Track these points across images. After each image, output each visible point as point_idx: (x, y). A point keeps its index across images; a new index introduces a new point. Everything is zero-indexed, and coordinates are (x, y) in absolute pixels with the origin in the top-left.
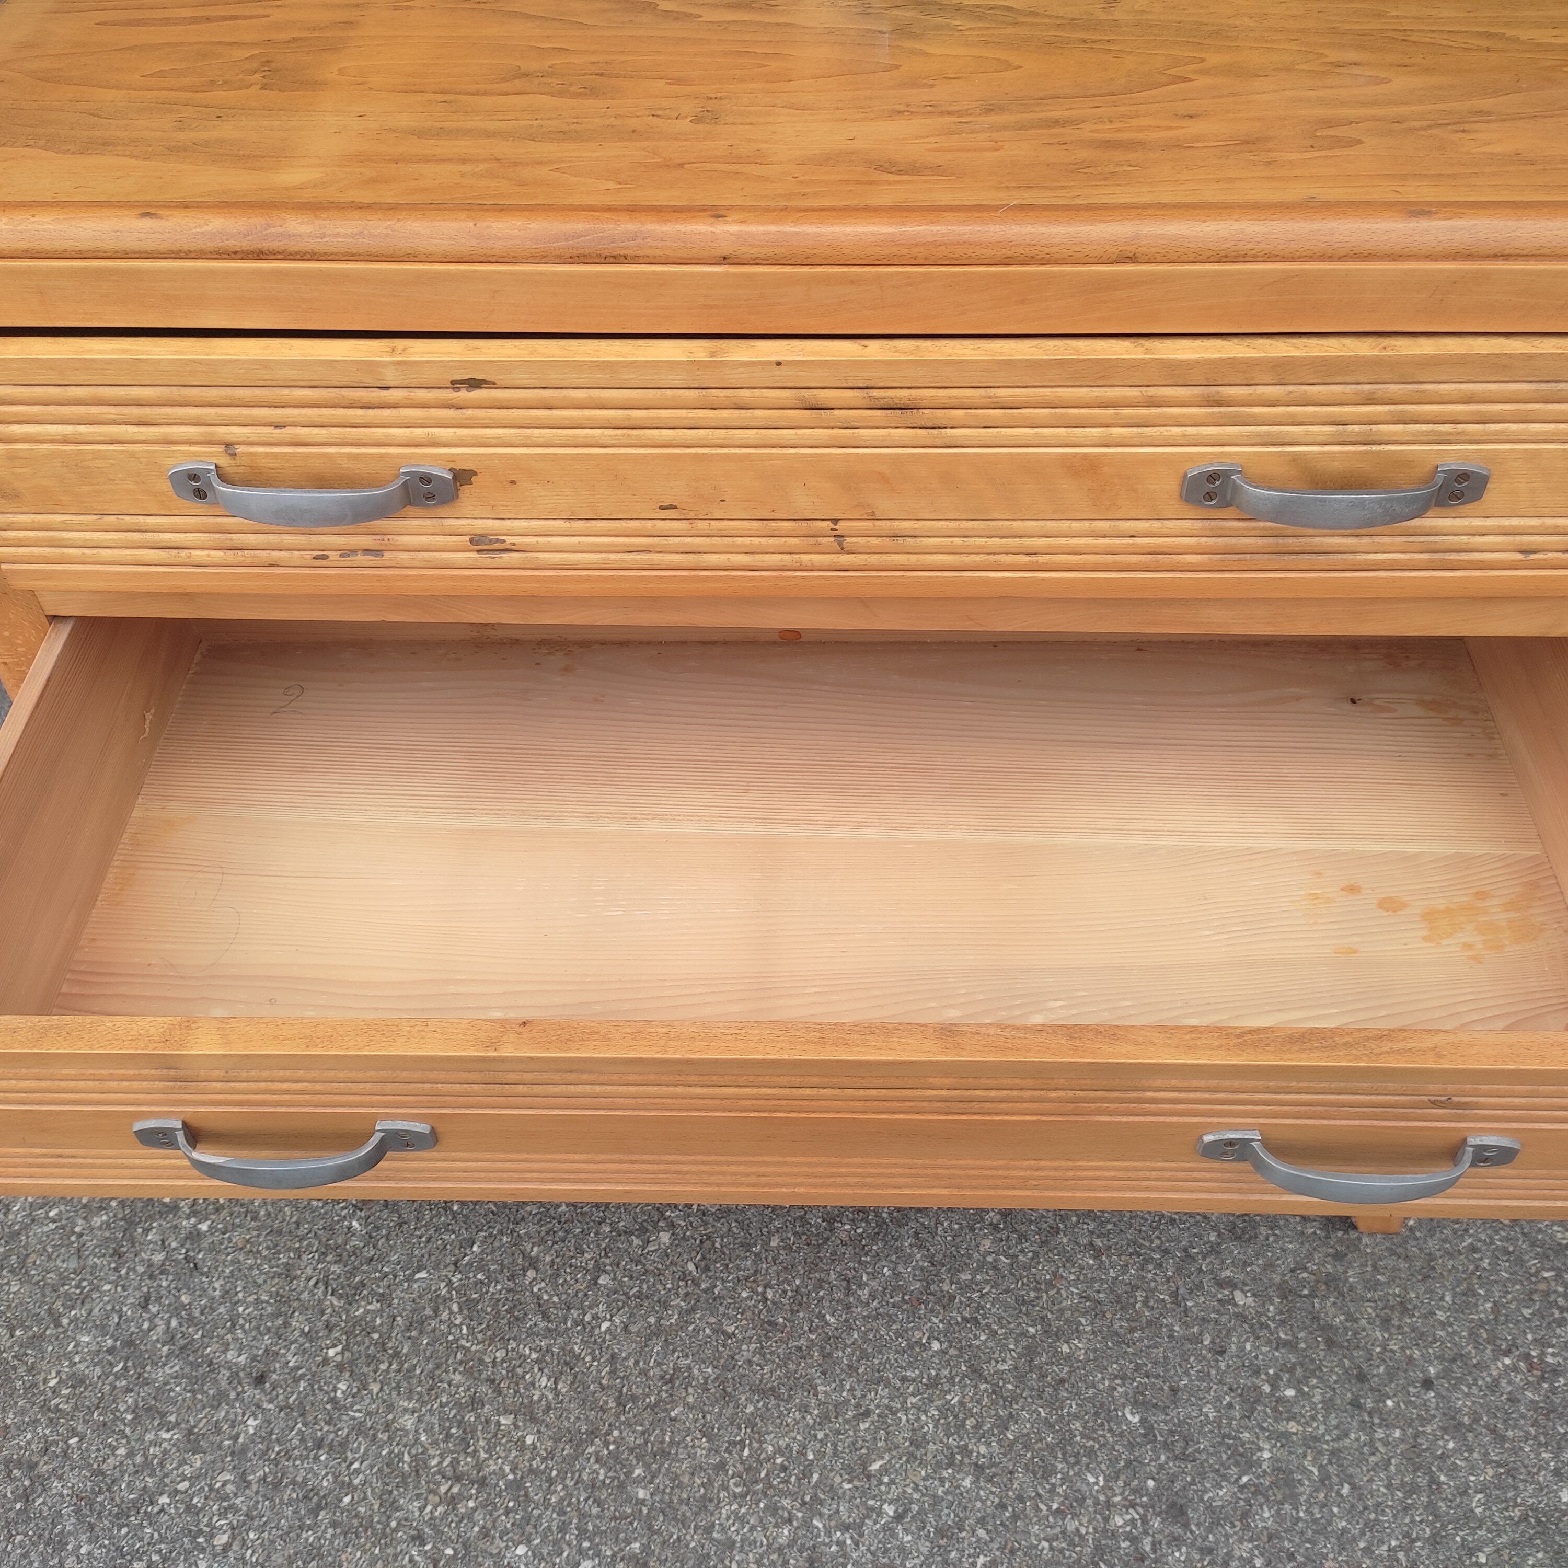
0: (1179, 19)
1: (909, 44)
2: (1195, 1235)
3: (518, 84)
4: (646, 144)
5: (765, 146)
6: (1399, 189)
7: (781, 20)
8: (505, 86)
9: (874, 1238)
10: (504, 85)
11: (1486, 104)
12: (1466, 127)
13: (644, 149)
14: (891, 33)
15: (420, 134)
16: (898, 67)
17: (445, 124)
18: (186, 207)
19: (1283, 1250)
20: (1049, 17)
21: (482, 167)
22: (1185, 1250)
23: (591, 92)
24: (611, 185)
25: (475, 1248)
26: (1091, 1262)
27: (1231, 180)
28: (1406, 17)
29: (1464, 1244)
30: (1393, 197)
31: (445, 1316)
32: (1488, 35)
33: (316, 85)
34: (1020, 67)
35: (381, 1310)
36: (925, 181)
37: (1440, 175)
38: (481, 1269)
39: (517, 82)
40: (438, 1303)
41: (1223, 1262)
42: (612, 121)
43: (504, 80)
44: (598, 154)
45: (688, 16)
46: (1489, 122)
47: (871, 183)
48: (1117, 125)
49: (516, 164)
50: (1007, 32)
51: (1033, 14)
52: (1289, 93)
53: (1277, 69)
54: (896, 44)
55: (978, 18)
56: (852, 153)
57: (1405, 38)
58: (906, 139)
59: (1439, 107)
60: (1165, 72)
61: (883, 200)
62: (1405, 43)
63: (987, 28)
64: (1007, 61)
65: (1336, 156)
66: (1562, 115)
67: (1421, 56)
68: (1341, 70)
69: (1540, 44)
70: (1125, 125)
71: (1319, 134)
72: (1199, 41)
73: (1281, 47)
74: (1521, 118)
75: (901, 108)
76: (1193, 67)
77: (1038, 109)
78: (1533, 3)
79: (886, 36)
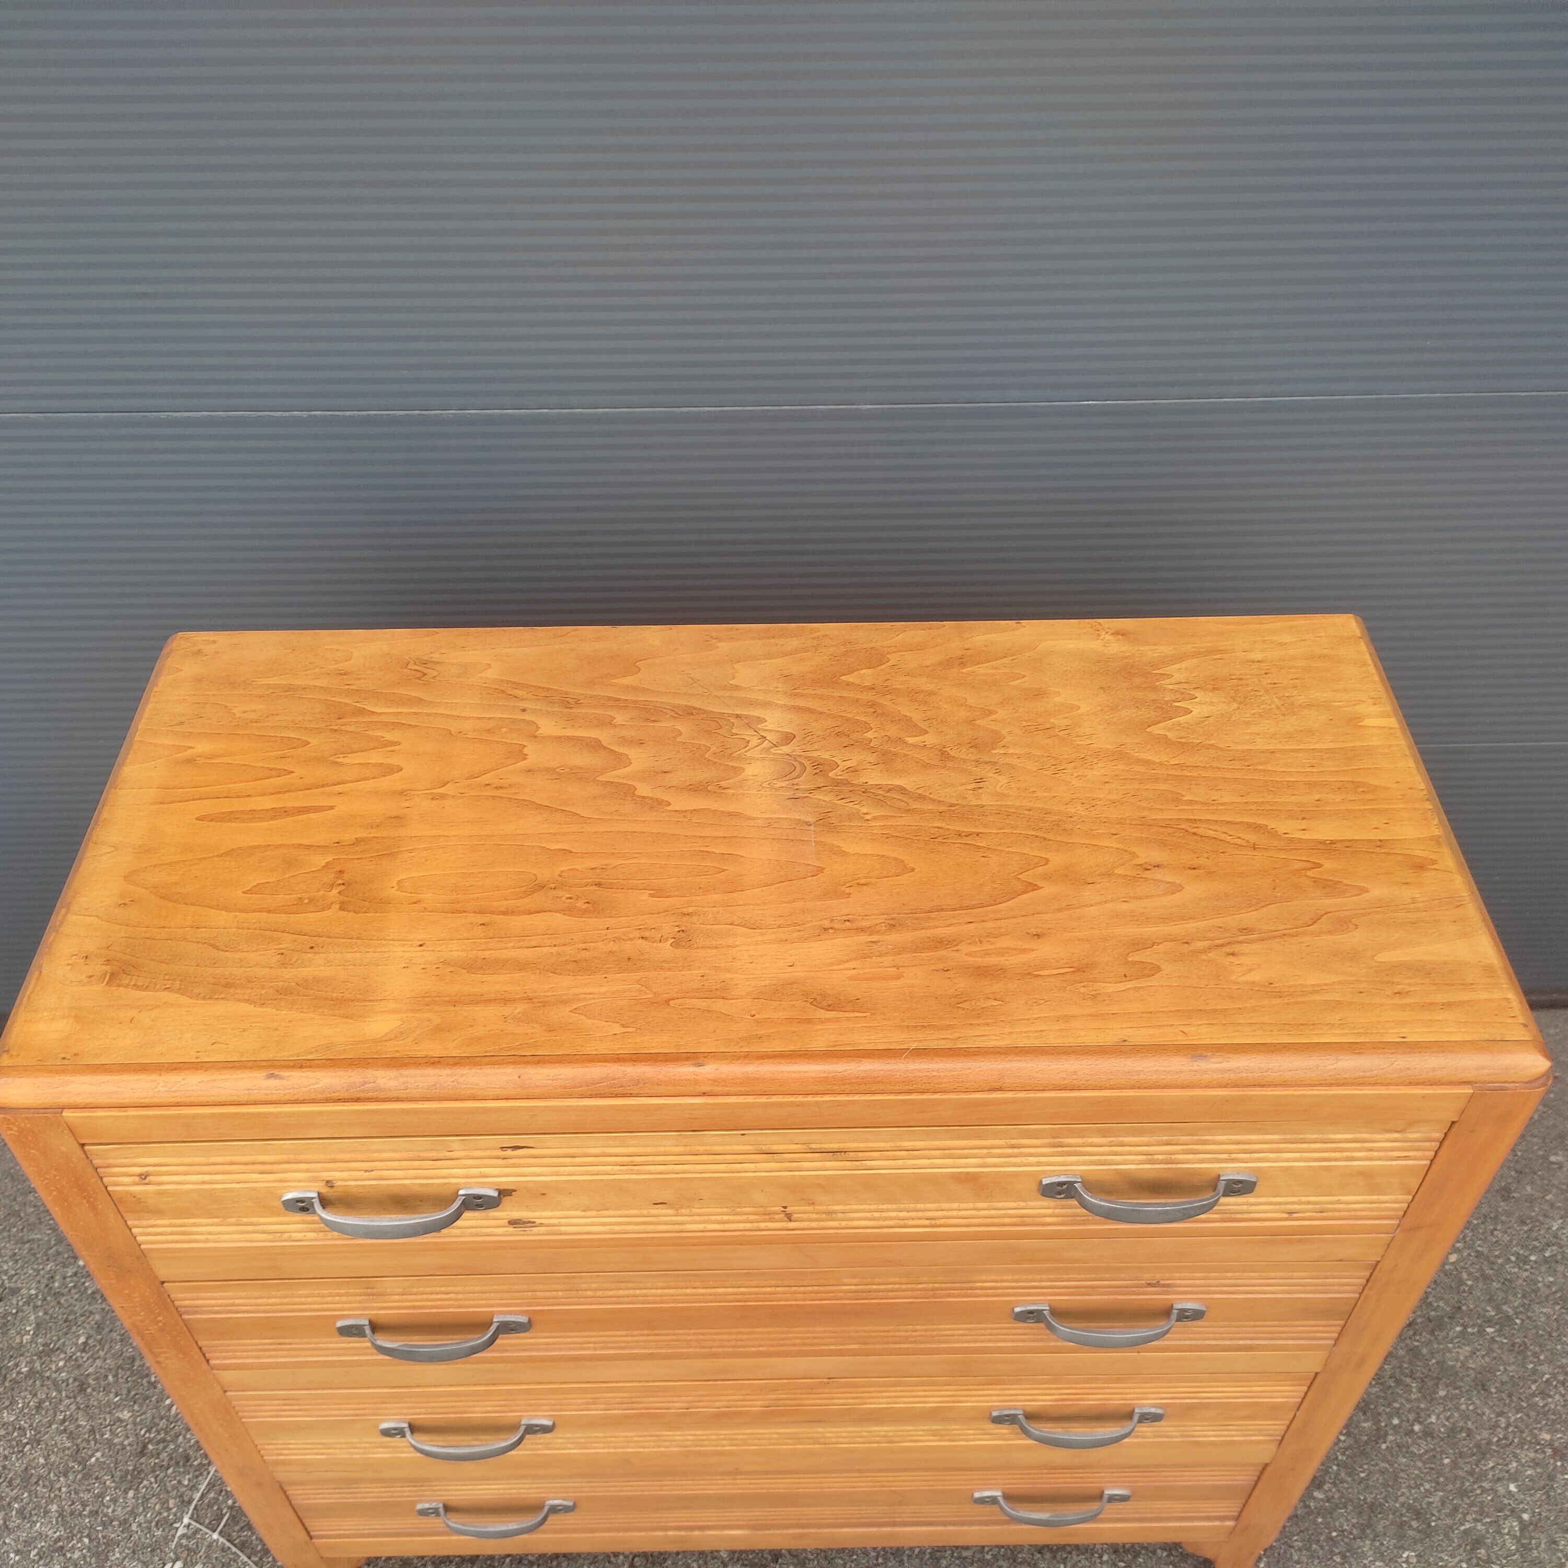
0: (1030, 805)
1: (830, 839)
3: (537, 899)
4: (639, 974)
5: (729, 976)
6: (1186, 1029)
7: (732, 808)
8: (527, 902)
10: (526, 900)
11: (1249, 918)
12: (1237, 948)
13: (638, 982)
14: (816, 824)
15: (471, 966)
16: (822, 870)
17: (487, 954)
18: (301, 1067)
20: (934, 801)
21: (519, 1008)
23: (594, 908)
24: (617, 1029)
27: (1067, 1018)
28: (1197, 802)
30: (1181, 1040)
32: (1257, 828)
33: (380, 904)
34: (913, 870)
36: (848, 1019)
37: (1215, 1011)
39: (535, 895)
42: (612, 946)
43: (526, 894)
44: (604, 989)
45: (660, 802)
46: (1251, 942)
47: (809, 1021)
48: (986, 946)
49: (544, 1004)
50: (902, 822)
51: (921, 798)
52: (1109, 906)
53: (1101, 875)
54: (819, 839)
55: (880, 802)
56: (793, 983)
57: (1195, 830)
58: (831, 964)
59: (1218, 922)
60: (1020, 876)
61: (818, 1044)
62: (1195, 837)
63: (887, 817)
64: (903, 861)
65: (1143, 988)
66: (1304, 934)
67: (1206, 855)
68: (1147, 874)
69: (1291, 840)
70: (991, 947)
71: (1130, 959)
72: (1044, 835)
73: (1104, 845)
74: (1275, 937)
75: (827, 924)
76: (1040, 870)
77: (927, 924)
78: (1290, 785)
79: (812, 828)
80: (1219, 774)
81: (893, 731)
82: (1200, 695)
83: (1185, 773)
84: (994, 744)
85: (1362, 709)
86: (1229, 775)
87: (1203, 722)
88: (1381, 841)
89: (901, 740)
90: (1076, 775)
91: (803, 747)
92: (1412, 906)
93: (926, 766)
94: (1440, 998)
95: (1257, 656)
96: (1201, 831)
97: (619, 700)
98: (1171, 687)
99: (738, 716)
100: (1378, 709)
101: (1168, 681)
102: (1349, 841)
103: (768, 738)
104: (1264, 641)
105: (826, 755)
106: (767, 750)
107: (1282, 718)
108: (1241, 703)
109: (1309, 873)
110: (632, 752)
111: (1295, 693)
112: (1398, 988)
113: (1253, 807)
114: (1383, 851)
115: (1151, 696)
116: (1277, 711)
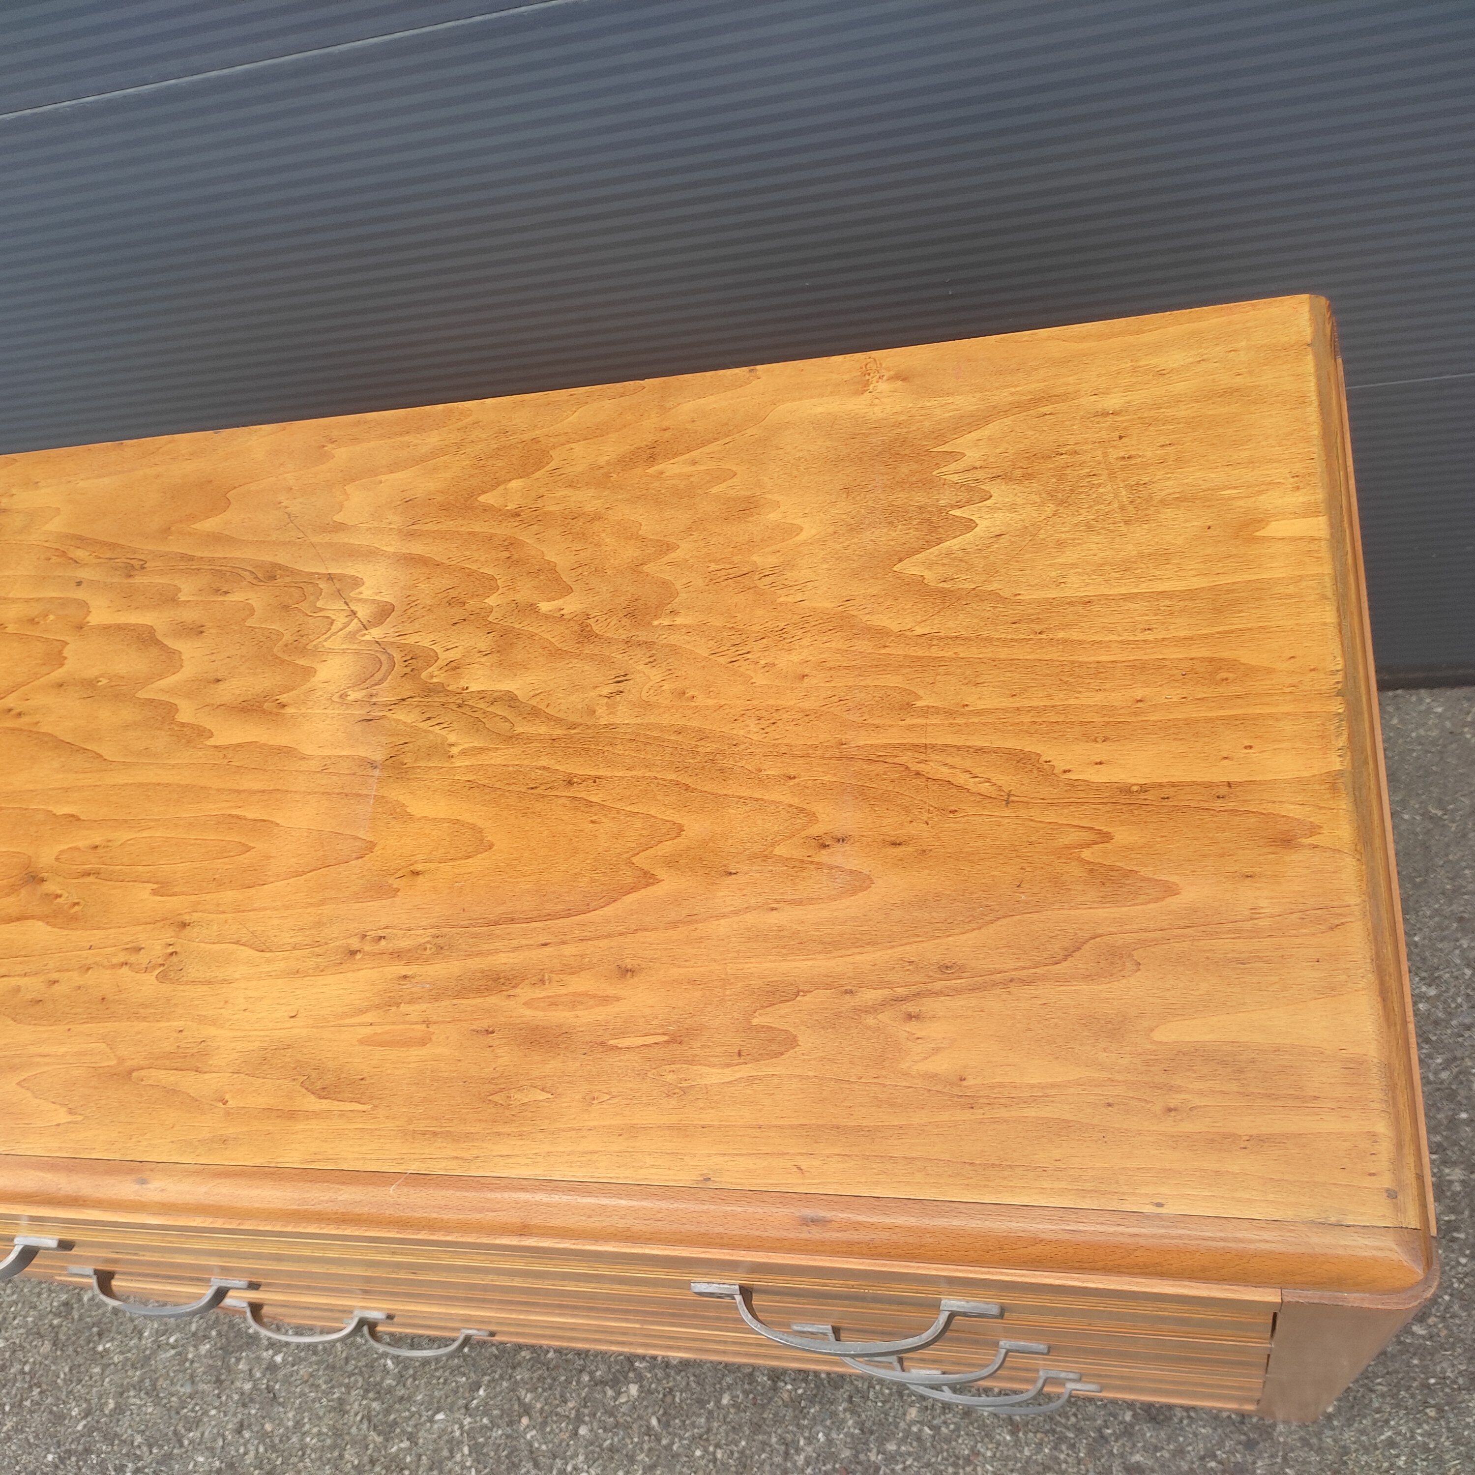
0: (681, 723)
1: (395, 793)
2: (1111, 1414)
3: (24, 898)
4: (109, 1026)
5: (213, 1031)
6: (805, 1163)
7: (285, 740)
8: (11, 903)
9: (812, 1401)
10: (11, 899)
11: (963, 945)
12: (929, 1005)
13: (104, 1039)
14: (383, 765)
16: (372, 847)
19: (1195, 1435)
20: (550, 718)
22: (1099, 1430)
23: (82, 912)
24: (62, 1116)
25: (481, 1392)
26: (1008, 1438)
27: (634, 1131)
28: (937, 711)
29: (1383, 1437)
31: (458, 1457)
32: (1022, 761)
34: (491, 847)
35: (410, 1449)
36: (342, 1114)
37: (860, 1129)
38: (486, 1413)
39: (22, 892)
40: (454, 1445)
41: (1134, 1445)
43: (13, 889)
44: (64, 1049)
45: (201, 733)
46: (956, 992)
47: (292, 1115)
48: (555, 990)
50: (497, 759)
51: (535, 713)
52: (750, 918)
53: (752, 857)
54: (382, 792)
55: (477, 724)
56: (288, 1047)
57: (921, 767)
58: (345, 1015)
59: (909, 951)
60: (634, 860)
61: (292, 1158)
62: (916, 781)
63: (479, 751)
64: (481, 831)
65: (759, 1078)
66: (1044, 978)
67: (925, 817)
68: (824, 857)
69: (1073, 785)
70: (563, 991)
71: (755, 1021)
72: (688, 781)
73: (773, 797)
74: (994, 984)
75: (355, 943)
76: (667, 847)
77: (486, 947)
78: (1100, 671)
79: (377, 773)
80: (988, 652)
81: (525, 592)
82: (999, 492)
83: (935, 652)
84: (659, 609)
85: (1271, 500)
86: (1004, 653)
87: (989, 546)
88: (1229, 785)
89: (532, 608)
90: (763, 662)
91: (400, 627)
92: (1248, 925)
93: (555, 654)
94: (1245, 1125)
95: (1113, 402)
96: (926, 769)
97: (192, 558)
98: (955, 478)
99: (330, 578)
100: (1300, 498)
101: (953, 466)
102: (1173, 785)
103: (359, 615)
104: (1134, 371)
105: (425, 641)
106: (352, 636)
107: (1124, 528)
108: (1062, 503)
109: (1086, 854)
110: (185, 647)
111: (1160, 474)
112: (1175, 1100)
113: (1026, 718)
114: (1230, 805)
115: (920, 498)
116: (1118, 517)
